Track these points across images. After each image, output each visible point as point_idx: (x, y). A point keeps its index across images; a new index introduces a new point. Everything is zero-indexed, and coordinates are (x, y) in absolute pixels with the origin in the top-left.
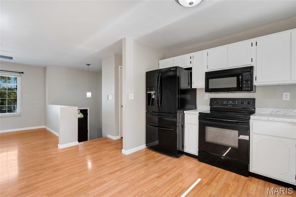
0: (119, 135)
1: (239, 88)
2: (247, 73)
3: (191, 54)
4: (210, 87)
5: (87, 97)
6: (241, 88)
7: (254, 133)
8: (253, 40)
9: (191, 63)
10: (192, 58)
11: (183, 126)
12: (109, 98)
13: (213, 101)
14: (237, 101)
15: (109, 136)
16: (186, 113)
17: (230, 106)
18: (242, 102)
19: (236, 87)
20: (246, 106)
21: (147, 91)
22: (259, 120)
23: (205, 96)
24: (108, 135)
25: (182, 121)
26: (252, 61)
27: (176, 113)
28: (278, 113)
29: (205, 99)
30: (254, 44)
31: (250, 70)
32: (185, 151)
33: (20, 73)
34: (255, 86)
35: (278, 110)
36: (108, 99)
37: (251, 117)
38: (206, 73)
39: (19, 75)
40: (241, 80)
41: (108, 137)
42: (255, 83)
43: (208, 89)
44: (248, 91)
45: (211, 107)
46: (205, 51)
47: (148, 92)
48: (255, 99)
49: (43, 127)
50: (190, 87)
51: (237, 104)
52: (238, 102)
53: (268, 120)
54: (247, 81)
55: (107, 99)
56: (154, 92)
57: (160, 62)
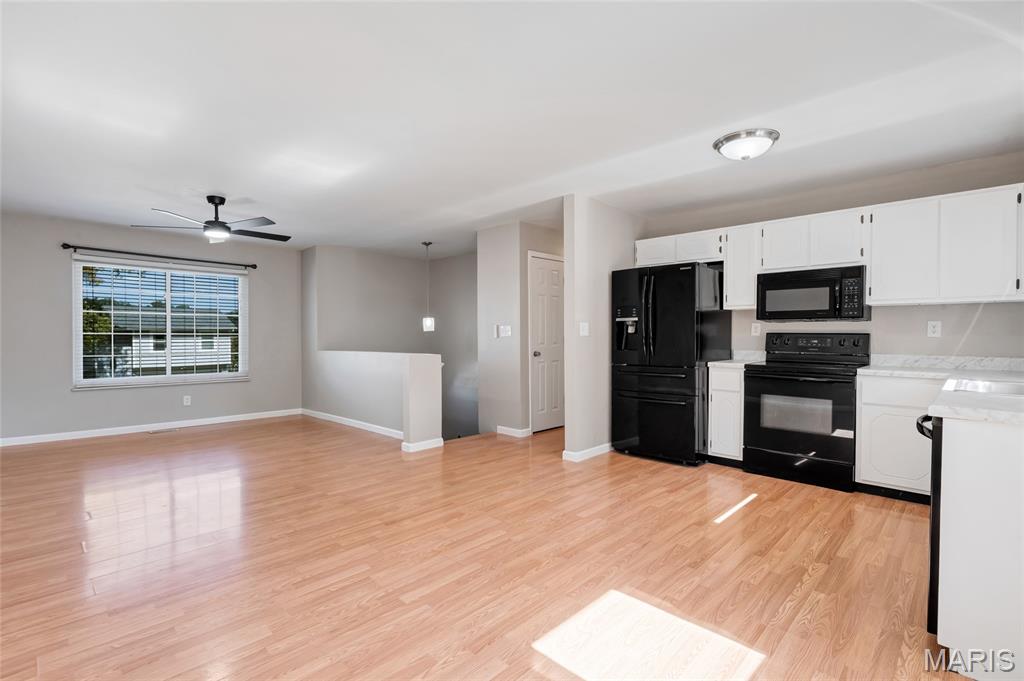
0: (527, 426)
1: (835, 312)
2: (851, 280)
3: (722, 231)
4: (769, 308)
5: (425, 330)
6: (840, 310)
7: (865, 404)
8: (866, 210)
9: (720, 251)
10: (723, 239)
11: (705, 398)
12: (502, 335)
13: (772, 339)
14: (829, 340)
15: (501, 430)
16: (714, 366)
17: (813, 352)
18: (840, 342)
19: (827, 308)
20: (848, 352)
21: (614, 315)
22: (874, 376)
23: (753, 330)
24: (499, 427)
25: (703, 386)
26: (862, 254)
27: (693, 367)
28: (917, 364)
29: (753, 334)
30: (867, 219)
31: (858, 272)
32: (709, 454)
33: (246, 266)
34: (870, 307)
35: (917, 357)
36: (498, 336)
37: (859, 371)
38: (759, 276)
39: (246, 272)
40: (838, 294)
41: (499, 432)
42: (868, 301)
43: (763, 314)
44: (853, 318)
45: (768, 353)
46: (758, 226)
47: (618, 320)
48: (868, 335)
49: (299, 411)
50: (718, 308)
51: (829, 345)
52: (832, 342)
53: (891, 376)
54: (851, 297)
55: (495, 336)
56: (636, 319)
57: (640, 244)
